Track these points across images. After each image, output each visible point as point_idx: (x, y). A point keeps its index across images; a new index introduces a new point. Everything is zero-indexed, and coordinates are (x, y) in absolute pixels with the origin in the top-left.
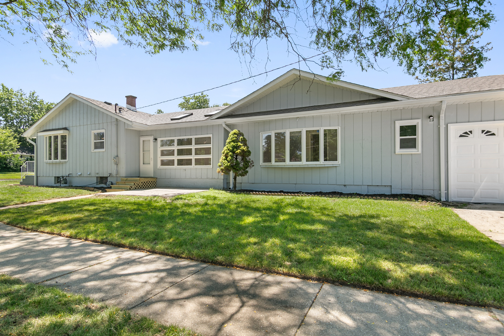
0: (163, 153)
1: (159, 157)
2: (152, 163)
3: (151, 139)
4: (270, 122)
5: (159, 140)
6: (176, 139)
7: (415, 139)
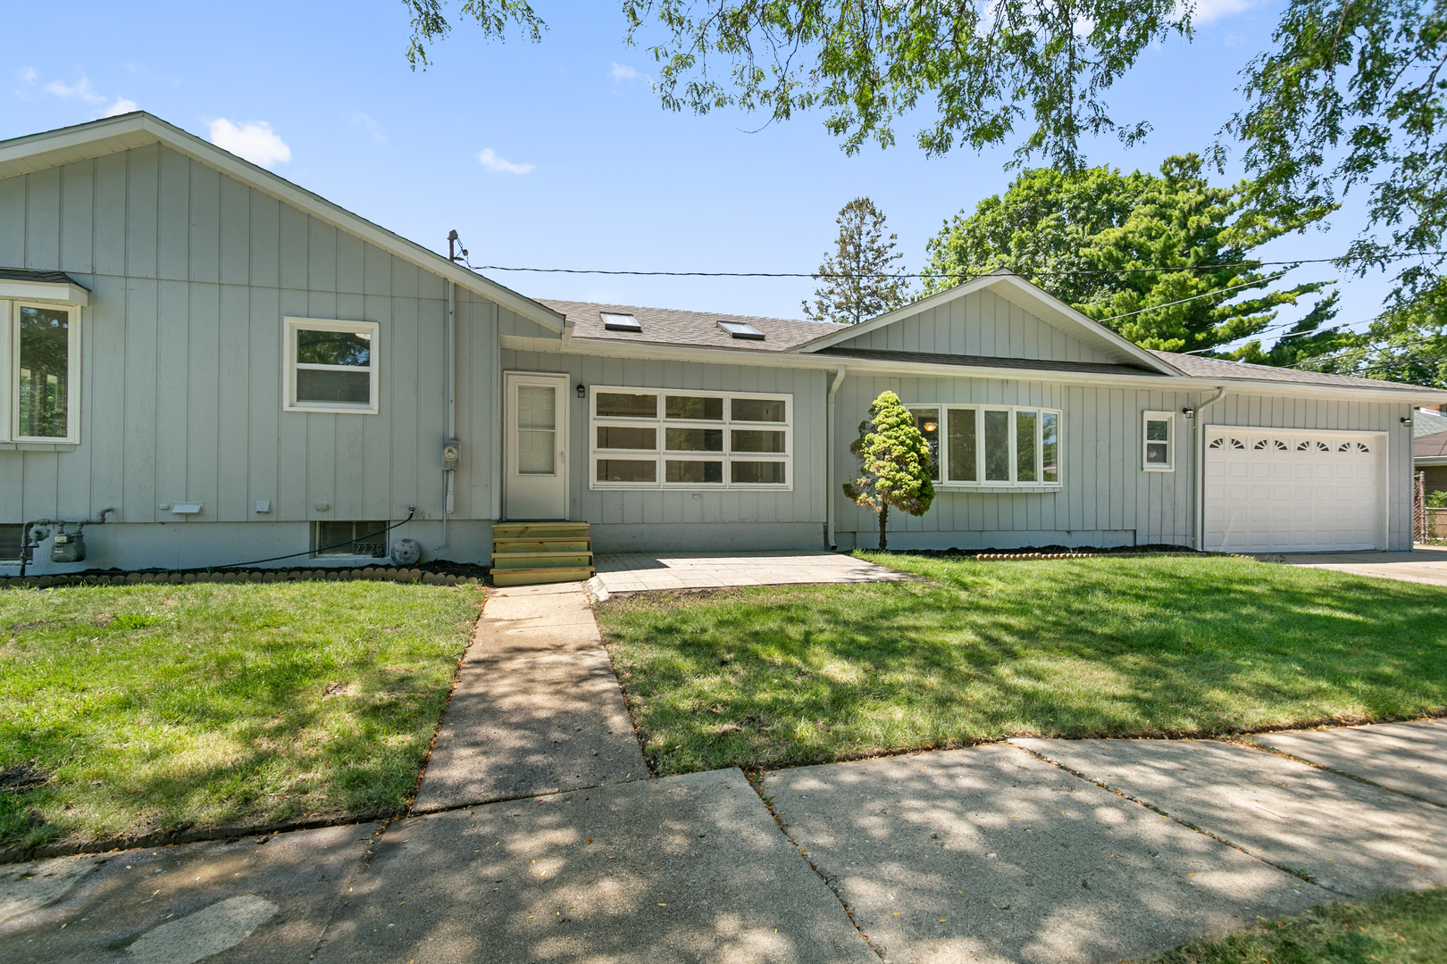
0: (608, 438)
1: (594, 452)
2: (562, 468)
3: (562, 385)
4: (937, 380)
5: (594, 390)
6: (661, 394)
7: (1165, 446)
